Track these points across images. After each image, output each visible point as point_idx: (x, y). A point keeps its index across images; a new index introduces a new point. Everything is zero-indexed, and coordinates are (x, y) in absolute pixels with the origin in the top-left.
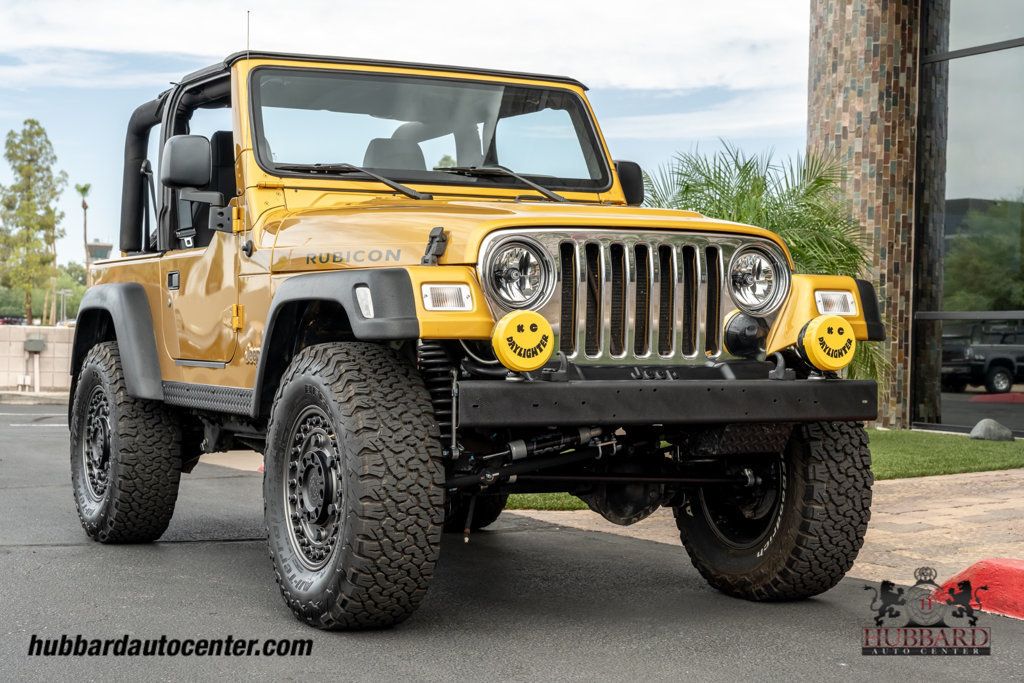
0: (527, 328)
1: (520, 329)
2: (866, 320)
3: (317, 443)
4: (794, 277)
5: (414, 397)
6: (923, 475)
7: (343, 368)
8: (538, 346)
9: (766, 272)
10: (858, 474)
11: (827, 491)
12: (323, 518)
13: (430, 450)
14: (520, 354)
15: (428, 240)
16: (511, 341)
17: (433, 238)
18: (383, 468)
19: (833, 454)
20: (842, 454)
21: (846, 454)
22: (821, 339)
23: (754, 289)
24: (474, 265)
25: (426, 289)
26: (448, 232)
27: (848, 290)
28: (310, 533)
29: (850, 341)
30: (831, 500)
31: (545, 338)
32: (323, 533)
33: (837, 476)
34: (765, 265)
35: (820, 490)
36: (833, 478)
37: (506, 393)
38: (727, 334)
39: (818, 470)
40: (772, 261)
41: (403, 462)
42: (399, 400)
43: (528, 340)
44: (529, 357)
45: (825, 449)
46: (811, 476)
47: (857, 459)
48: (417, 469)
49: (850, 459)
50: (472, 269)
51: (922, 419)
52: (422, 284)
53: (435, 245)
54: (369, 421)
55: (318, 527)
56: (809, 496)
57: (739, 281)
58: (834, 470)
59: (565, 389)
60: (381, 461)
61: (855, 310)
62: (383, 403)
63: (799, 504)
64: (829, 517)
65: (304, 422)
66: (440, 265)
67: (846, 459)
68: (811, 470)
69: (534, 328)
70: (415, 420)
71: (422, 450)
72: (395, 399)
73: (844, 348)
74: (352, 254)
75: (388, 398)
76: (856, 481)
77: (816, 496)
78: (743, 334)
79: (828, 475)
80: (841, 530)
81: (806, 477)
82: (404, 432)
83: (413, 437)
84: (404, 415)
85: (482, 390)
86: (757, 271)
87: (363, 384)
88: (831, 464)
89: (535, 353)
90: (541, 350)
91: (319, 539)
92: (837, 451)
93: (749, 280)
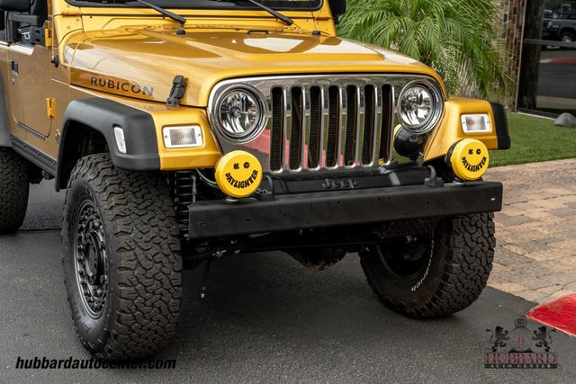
0: (241, 166)
1: (236, 166)
2: (498, 134)
3: (94, 227)
4: (446, 103)
5: (160, 205)
6: (525, 162)
7: (108, 181)
8: (250, 179)
9: (426, 101)
10: (485, 241)
11: (463, 255)
12: (97, 283)
13: (172, 246)
14: (235, 186)
15: (171, 85)
16: (229, 177)
17: (175, 84)
18: (135, 262)
19: (469, 228)
20: (474, 228)
21: (477, 227)
22: (464, 159)
23: (416, 113)
24: (205, 108)
25: (167, 131)
26: (187, 79)
27: (486, 113)
28: (91, 288)
29: (485, 159)
30: (465, 260)
31: (255, 172)
32: (99, 292)
33: (470, 243)
34: (426, 95)
35: (457, 253)
36: (467, 245)
37: (225, 213)
38: (396, 139)
39: (458, 240)
40: (431, 92)
41: (150, 257)
42: (149, 208)
43: (242, 175)
44: (243, 187)
45: (462, 224)
46: (452, 244)
47: (485, 230)
48: (161, 262)
49: (480, 230)
50: (204, 111)
51: (524, 106)
52: (164, 127)
53: (177, 89)
54: (125, 227)
55: (96, 287)
56: (449, 257)
57: (407, 107)
58: (468, 240)
59: (271, 207)
60: (134, 257)
61: (489, 128)
62: (136, 211)
63: (443, 261)
64: (463, 272)
65: (85, 209)
66: (180, 105)
67: (477, 231)
68: (452, 239)
69: (246, 165)
70: (161, 224)
71: (165, 246)
72: (146, 208)
73: (480, 164)
74: (120, 85)
75: (141, 207)
76: (483, 245)
77: (454, 258)
78: (408, 141)
79: (463, 243)
80: (471, 279)
81: (448, 244)
82: (151, 234)
83: (158, 237)
84: (153, 220)
85: (207, 212)
86: (420, 100)
87: (122, 196)
88: (467, 235)
89: (247, 184)
90: (252, 182)
91: (96, 294)
92: (471, 226)
93: (413, 106)
